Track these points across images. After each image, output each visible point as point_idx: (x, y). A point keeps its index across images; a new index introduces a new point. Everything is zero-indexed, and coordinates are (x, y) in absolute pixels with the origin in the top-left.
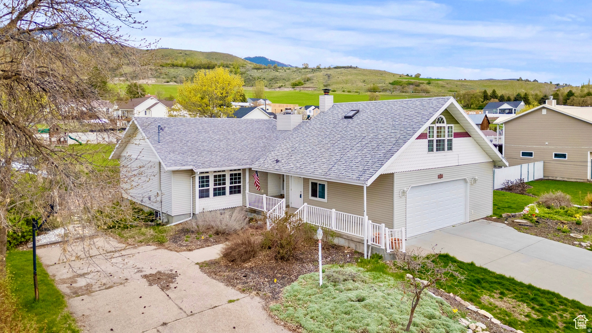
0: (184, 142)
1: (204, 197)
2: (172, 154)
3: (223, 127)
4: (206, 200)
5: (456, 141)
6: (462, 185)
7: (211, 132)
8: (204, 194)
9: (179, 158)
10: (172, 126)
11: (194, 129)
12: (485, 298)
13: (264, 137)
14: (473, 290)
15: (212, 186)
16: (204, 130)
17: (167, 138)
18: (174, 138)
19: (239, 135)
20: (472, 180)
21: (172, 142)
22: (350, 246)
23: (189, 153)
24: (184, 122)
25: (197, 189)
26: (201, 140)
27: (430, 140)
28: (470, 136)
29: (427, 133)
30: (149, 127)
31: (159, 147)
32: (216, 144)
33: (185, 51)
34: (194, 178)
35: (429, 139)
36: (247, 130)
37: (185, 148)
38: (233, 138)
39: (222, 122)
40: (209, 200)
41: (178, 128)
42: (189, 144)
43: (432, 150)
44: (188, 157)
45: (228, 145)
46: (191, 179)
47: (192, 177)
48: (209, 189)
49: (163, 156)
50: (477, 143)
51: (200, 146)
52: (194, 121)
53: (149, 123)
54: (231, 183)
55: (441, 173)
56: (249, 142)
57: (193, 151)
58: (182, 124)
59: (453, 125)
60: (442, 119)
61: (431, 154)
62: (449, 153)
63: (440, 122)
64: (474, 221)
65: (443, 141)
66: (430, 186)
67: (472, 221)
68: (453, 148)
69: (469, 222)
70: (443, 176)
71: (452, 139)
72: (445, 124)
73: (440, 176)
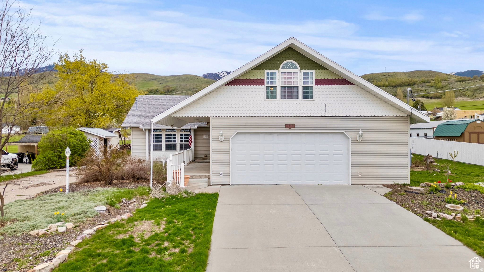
0: (156, 110)
1: (157, 150)
2: (136, 117)
4: (159, 153)
5: (318, 90)
8: (157, 148)
15: (164, 142)
20: (358, 135)
21: (146, 110)
27: (270, 87)
28: (352, 84)
29: (264, 80)
31: (133, 112)
33: (389, 73)
35: (266, 85)
43: (275, 98)
44: (146, 119)
48: (161, 144)
50: (368, 92)
54: (181, 141)
55: (292, 122)
59: (313, 71)
60: (293, 64)
61: (271, 102)
62: (308, 102)
63: (289, 68)
64: (362, 185)
65: (296, 89)
66: (276, 135)
67: (360, 184)
68: (314, 96)
69: (352, 185)
70: (295, 126)
71: (312, 87)
72: (298, 70)
73: (290, 126)
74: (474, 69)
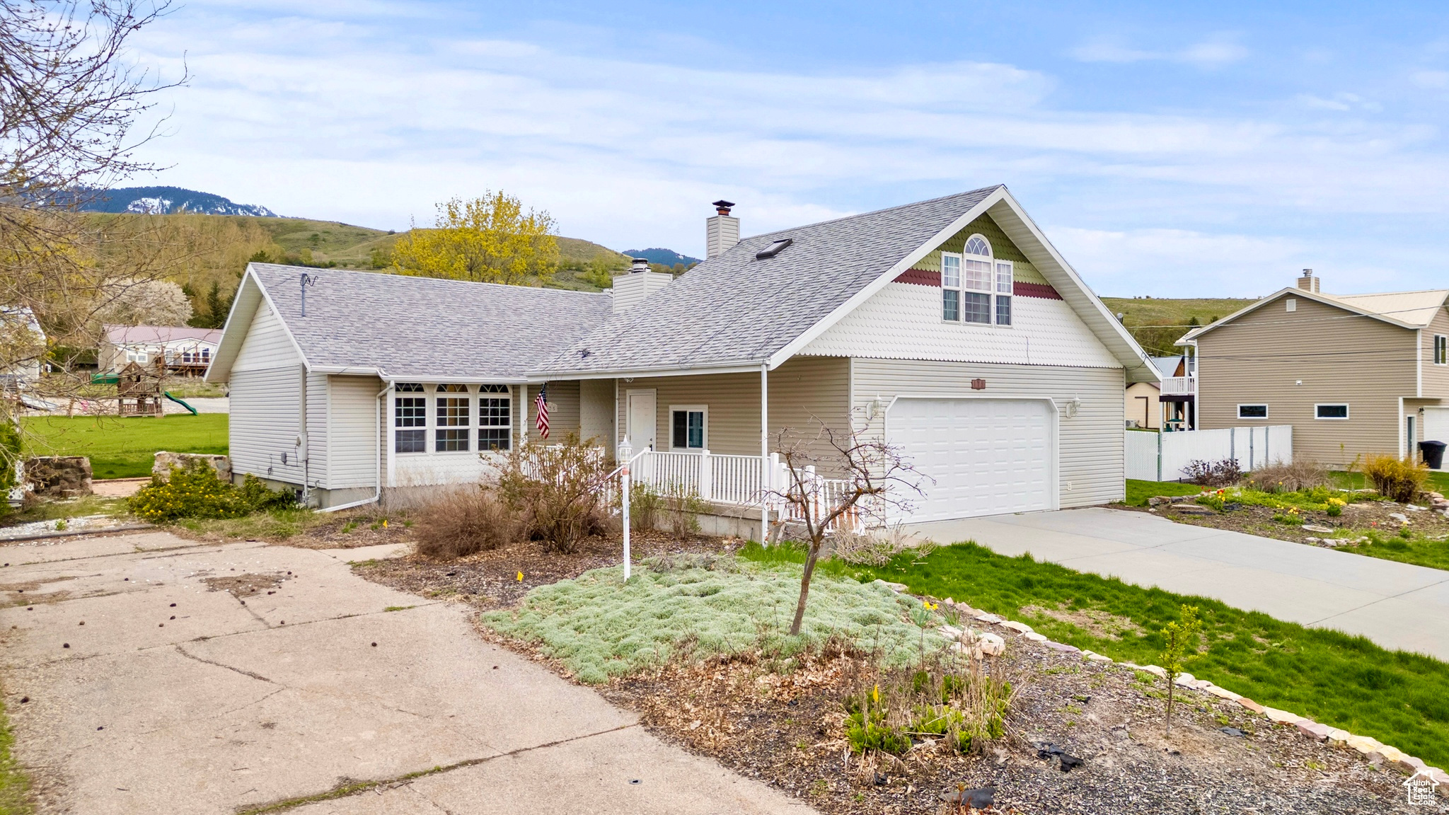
0: (367, 319)
1: (411, 451)
2: (331, 341)
3: (475, 300)
4: (417, 458)
5: (1020, 304)
6: (1039, 413)
7: (441, 307)
8: (410, 443)
9: (349, 348)
10: (346, 287)
11: (399, 298)
12: (1033, 609)
13: (578, 327)
14: (1006, 597)
15: (431, 426)
16: (425, 302)
17: (326, 309)
18: (344, 310)
19: (515, 318)
20: (1068, 406)
21: (337, 319)
22: (739, 534)
23: (377, 342)
24: (379, 283)
25: (392, 429)
26: (413, 320)
27: (950, 291)
28: (1060, 298)
29: (939, 273)
30: (285, 284)
31: (301, 324)
32: (449, 329)
34: (383, 398)
35: (944, 287)
36: (537, 310)
37: (369, 331)
38: (497, 322)
39: (476, 291)
40: (423, 458)
41: (361, 292)
42: (379, 325)
43: (956, 318)
44: (372, 349)
45: (479, 334)
46: (378, 402)
47: (381, 398)
48: (424, 431)
49: (307, 341)
50: (1080, 316)
51: (408, 332)
52: (404, 282)
53: (288, 277)
54: (483, 422)
55: (981, 376)
56: (537, 334)
57: (386, 339)
58: (372, 287)
59: (1011, 263)
60: (982, 244)
61: (951, 326)
62: (1002, 330)
63: (977, 252)
64: (1074, 508)
65: (985, 299)
66: (951, 405)
67: (1069, 508)
68: (1013, 319)
69: (1061, 509)
70: (987, 385)
71: (1009, 298)
72: (990, 258)
73: (978, 384)
74: (663, 247)
